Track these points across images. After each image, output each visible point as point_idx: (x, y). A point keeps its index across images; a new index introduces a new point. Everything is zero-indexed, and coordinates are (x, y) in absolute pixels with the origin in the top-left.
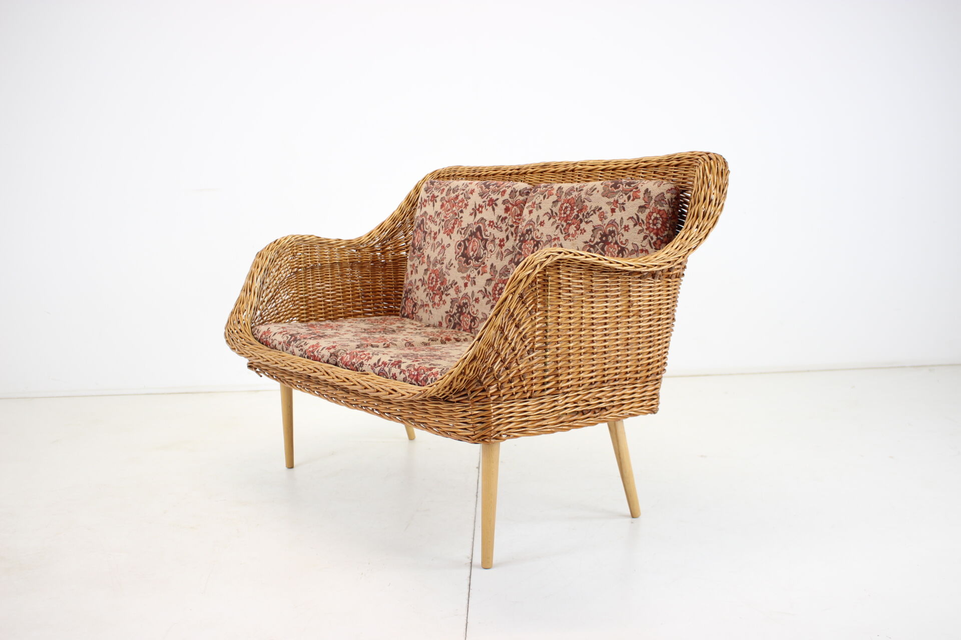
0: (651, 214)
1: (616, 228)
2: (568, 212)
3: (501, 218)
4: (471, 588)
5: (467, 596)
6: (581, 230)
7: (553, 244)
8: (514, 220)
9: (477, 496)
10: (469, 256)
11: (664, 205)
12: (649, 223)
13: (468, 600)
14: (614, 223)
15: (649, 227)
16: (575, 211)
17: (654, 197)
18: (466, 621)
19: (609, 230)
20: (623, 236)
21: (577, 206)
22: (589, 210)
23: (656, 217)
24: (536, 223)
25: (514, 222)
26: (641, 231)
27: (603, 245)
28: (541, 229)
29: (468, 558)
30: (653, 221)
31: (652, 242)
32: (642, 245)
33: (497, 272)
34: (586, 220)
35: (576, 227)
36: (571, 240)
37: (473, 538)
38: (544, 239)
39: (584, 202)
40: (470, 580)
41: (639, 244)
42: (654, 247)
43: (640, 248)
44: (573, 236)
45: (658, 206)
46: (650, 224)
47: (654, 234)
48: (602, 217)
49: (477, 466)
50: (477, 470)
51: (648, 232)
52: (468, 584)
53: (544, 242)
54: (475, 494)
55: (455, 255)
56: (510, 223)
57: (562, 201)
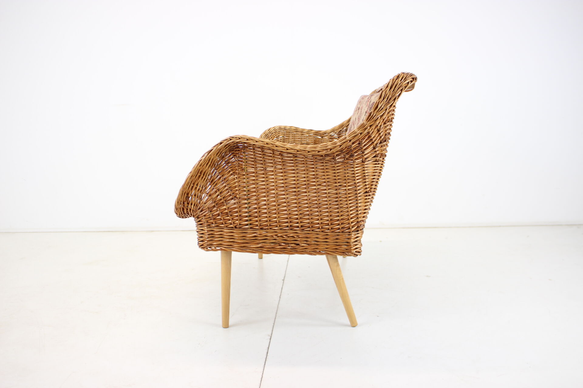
4: (268, 355)
5: (265, 360)
9: (280, 297)
13: (265, 363)
18: (262, 376)
29: (269, 336)
37: (274, 324)
40: (268, 350)
49: (283, 279)
50: (283, 281)
52: (267, 352)
54: (279, 296)
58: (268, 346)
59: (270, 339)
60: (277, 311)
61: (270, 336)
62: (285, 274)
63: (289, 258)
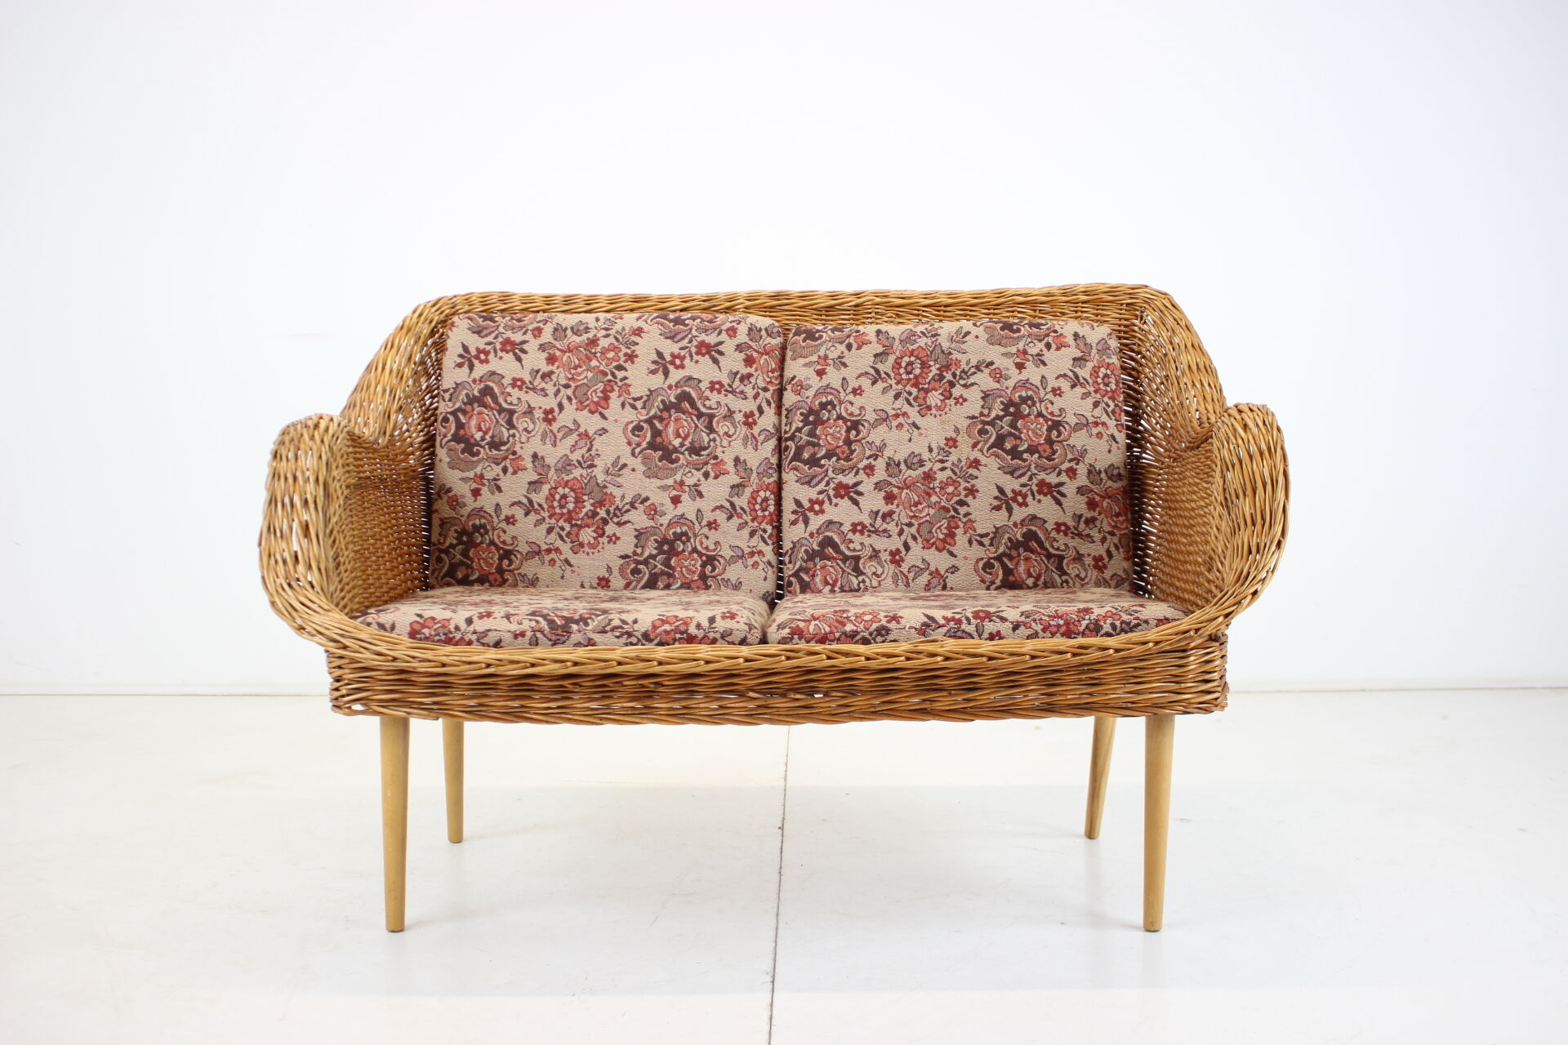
0: (1097, 369)
1: (1035, 392)
2: (917, 371)
3: (738, 376)
4: (773, 1023)
6: (955, 398)
7: (895, 423)
8: (768, 380)
10: (671, 447)
11: (1113, 356)
12: (1097, 382)
14: (1027, 385)
15: (1100, 389)
16: (933, 368)
17: (1094, 345)
19: (1020, 397)
20: (1052, 403)
21: (936, 360)
22: (964, 366)
23: (1106, 374)
24: (840, 389)
25: (768, 383)
26: (1085, 395)
27: (1012, 420)
28: (858, 401)
30: (1103, 379)
31: (1110, 410)
32: (1093, 416)
33: (752, 470)
34: (962, 382)
35: (942, 394)
36: (935, 416)
38: (871, 416)
39: (950, 353)
40: (771, 1011)
41: (1088, 415)
42: (1113, 418)
43: (1091, 420)
44: (939, 408)
45: (1104, 357)
46: (1099, 384)
47: (1110, 398)
48: (998, 376)
51: (1098, 396)
53: (872, 422)
55: (629, 449)
56: (762, 384)
57: (898, 354)
58: (770, 1001)
59: (773, 982)
60: (778, 910)
61: (771, 974)
62: (784, 813)
63: (786, 771)
